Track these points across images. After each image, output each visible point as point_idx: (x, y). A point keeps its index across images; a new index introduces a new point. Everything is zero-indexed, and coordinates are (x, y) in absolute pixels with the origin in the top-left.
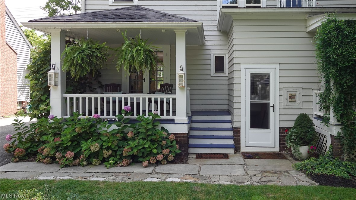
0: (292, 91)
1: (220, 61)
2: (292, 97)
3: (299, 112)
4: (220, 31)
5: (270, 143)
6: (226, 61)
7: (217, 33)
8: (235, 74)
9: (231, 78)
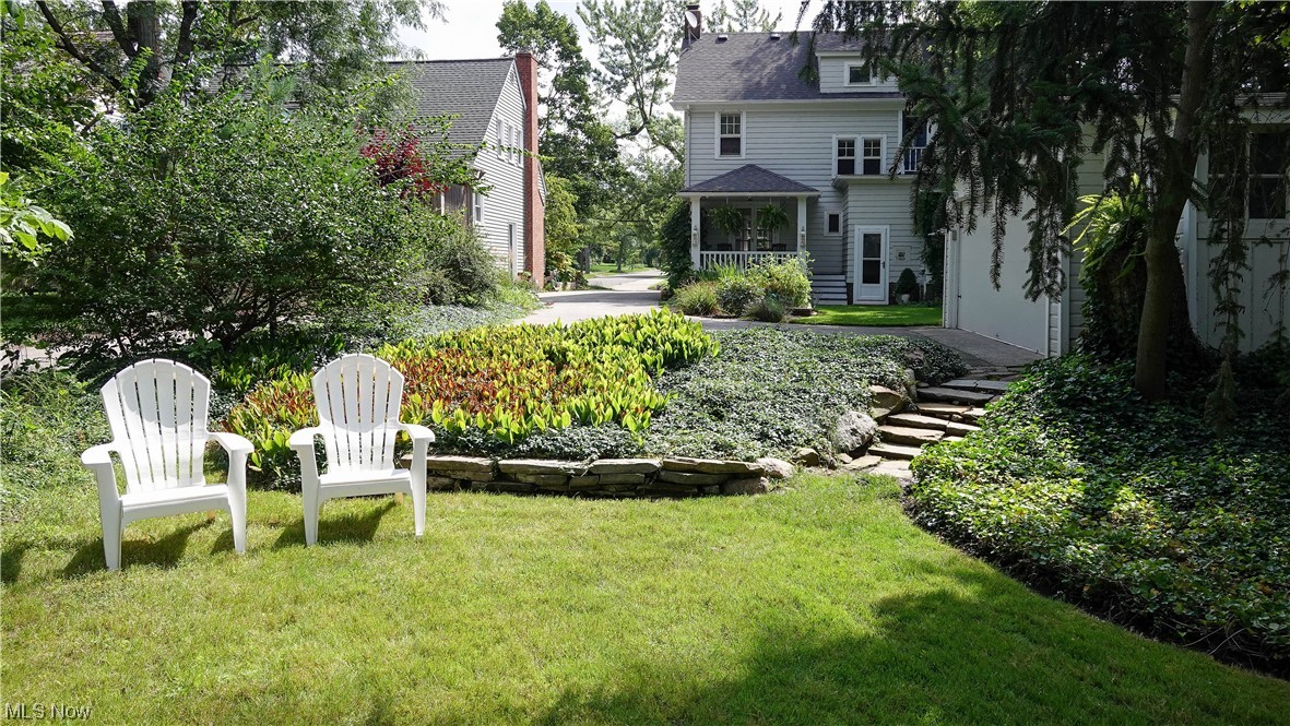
0: (902, 250)
1: (834, 219)
2: (901, 255)
3: (904, 268)
4: (835, 187)
5: (880, 297)
6: (841, 219)
7: (831, 189)
8: (849, 234)
9: (845, 238)
